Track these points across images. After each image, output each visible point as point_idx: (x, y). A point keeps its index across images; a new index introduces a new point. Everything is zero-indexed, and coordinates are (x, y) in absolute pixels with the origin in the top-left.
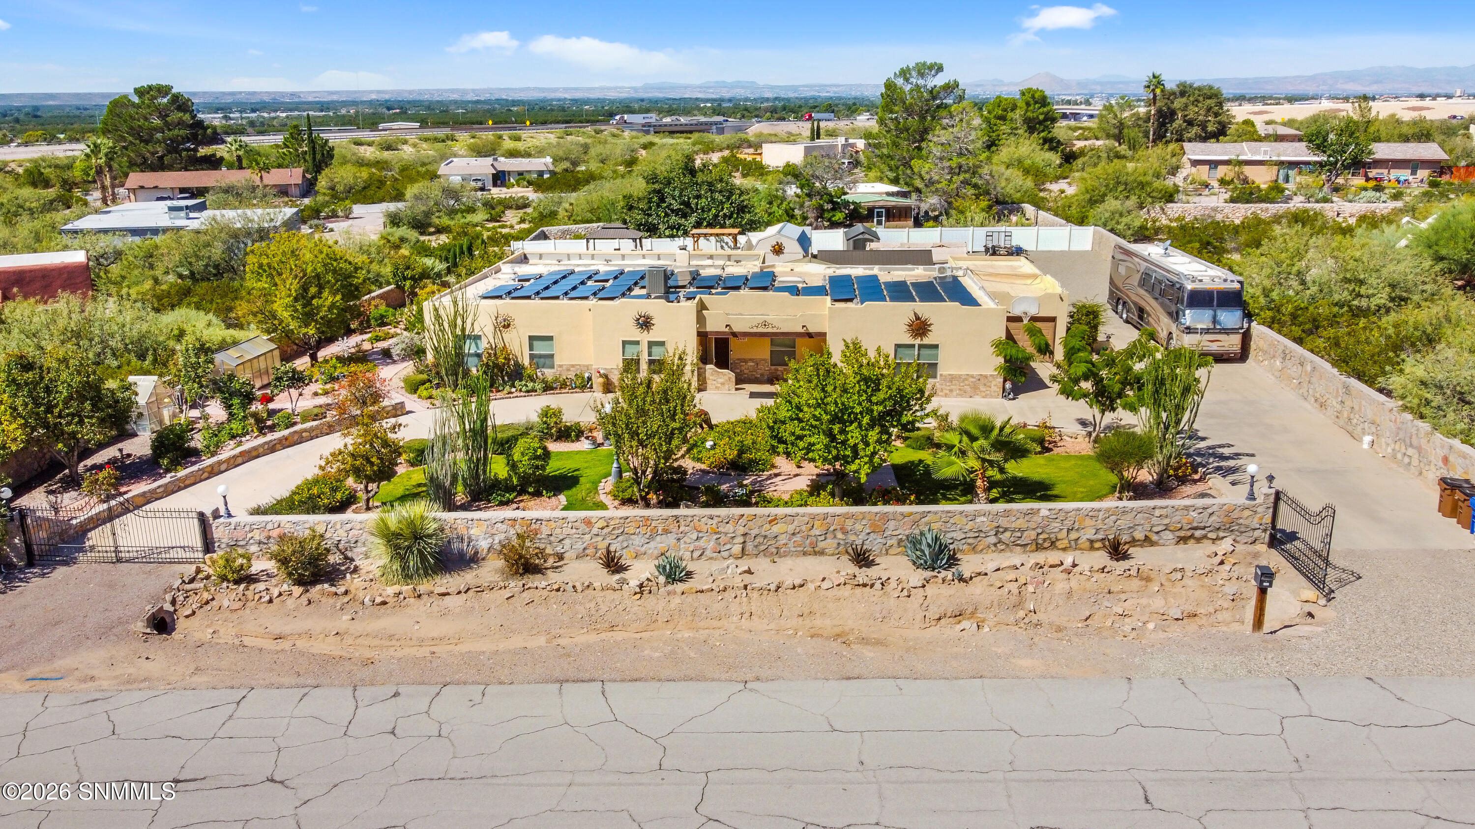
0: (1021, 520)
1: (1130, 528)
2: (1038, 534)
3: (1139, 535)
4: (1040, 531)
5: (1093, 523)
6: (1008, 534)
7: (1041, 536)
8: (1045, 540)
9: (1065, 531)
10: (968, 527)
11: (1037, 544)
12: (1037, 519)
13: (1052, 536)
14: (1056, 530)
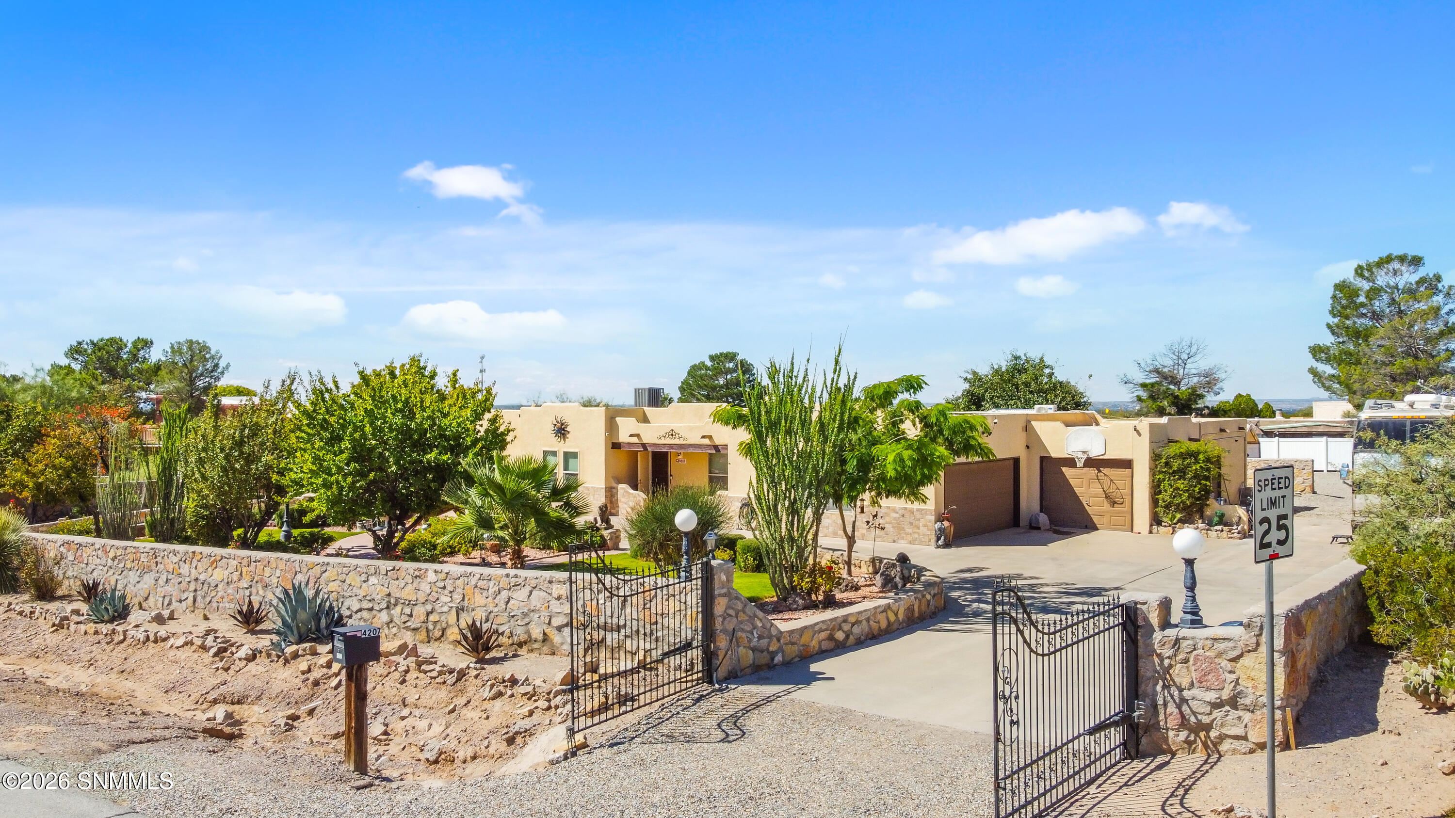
0: (409, 587)
1: (525, 615)
2: (428, 614)
3: (536, 633)
4: (429, 607)
5: (483, 601)
6: (398, 609)
7: (432, 618)
8: (435, 623)
9: (454, 611)
10: (362, 593)
11: (428, 631)
12: (425, 587)
13: (443, 618)
14: (445, 609)
